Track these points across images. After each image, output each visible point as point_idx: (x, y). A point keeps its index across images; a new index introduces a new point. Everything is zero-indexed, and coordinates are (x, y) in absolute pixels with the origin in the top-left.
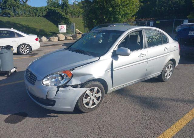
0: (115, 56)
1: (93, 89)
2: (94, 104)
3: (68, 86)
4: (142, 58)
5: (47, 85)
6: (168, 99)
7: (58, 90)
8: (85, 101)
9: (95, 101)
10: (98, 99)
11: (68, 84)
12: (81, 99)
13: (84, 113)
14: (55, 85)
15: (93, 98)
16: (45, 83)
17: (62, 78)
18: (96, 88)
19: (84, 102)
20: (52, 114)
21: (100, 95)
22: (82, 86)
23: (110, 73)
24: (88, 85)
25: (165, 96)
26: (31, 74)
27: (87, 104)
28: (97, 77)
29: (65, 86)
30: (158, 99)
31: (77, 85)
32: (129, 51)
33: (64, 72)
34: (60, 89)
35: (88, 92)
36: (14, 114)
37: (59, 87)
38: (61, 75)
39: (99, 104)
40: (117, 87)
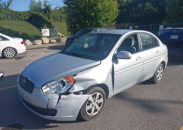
0: (115, 59)
1: (96, 95)
2: (96, 110)
3: (71, 93)
4: (139, 61)
5: (47, 93)
6: (165, 102)
7: (60, 98)
8: (88, 108)
9: (97, 107)
10: (100, 105)
11: (70, 91)
12: (84, 106)
13: (86, 121)
14: (56, 93)
15: (95, 104)
16: (44, 91)
17: (64, 85)
18: (98, 94)
19: (87, 110)
20: (51, 124)
21: (101, 100)
22: (85, 92)
23: (111, 77)
24: (91, 91)
25: (162, 98)
26: (27, 80)
27: (90, 111)
28: (99, 83)
29: (67, 93)
30: (156, 101)
31: (80, 92)
32: (130, 54)
33: (66, 78)
34: (62, 96)
35: (91, 99)
36: (8, 126)
37: (60, 95)
38: (62, 81)
39: (101, 110)
40: (117, 91)
